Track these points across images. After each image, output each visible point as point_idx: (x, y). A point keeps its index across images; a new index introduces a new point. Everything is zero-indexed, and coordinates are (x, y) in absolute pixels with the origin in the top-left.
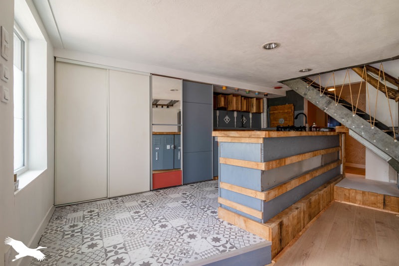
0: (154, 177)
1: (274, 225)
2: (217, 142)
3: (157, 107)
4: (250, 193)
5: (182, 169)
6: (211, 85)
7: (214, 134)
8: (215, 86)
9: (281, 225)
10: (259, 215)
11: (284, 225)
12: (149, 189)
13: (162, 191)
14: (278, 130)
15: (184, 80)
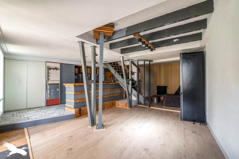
0: (47, 101)
1: (77, 109)
2: (65, 87)
3: (57, 70)
4: (71, 101)
5: (60, 98)
6: (74, 65)
7: (64, 84)
8: (75, 65)
9: (80, 110)
10: (73, 107)
11: (82, 110)
12: (45, 105)
13: (50, 106)
14: (98, 82)
15: (61, 63)
